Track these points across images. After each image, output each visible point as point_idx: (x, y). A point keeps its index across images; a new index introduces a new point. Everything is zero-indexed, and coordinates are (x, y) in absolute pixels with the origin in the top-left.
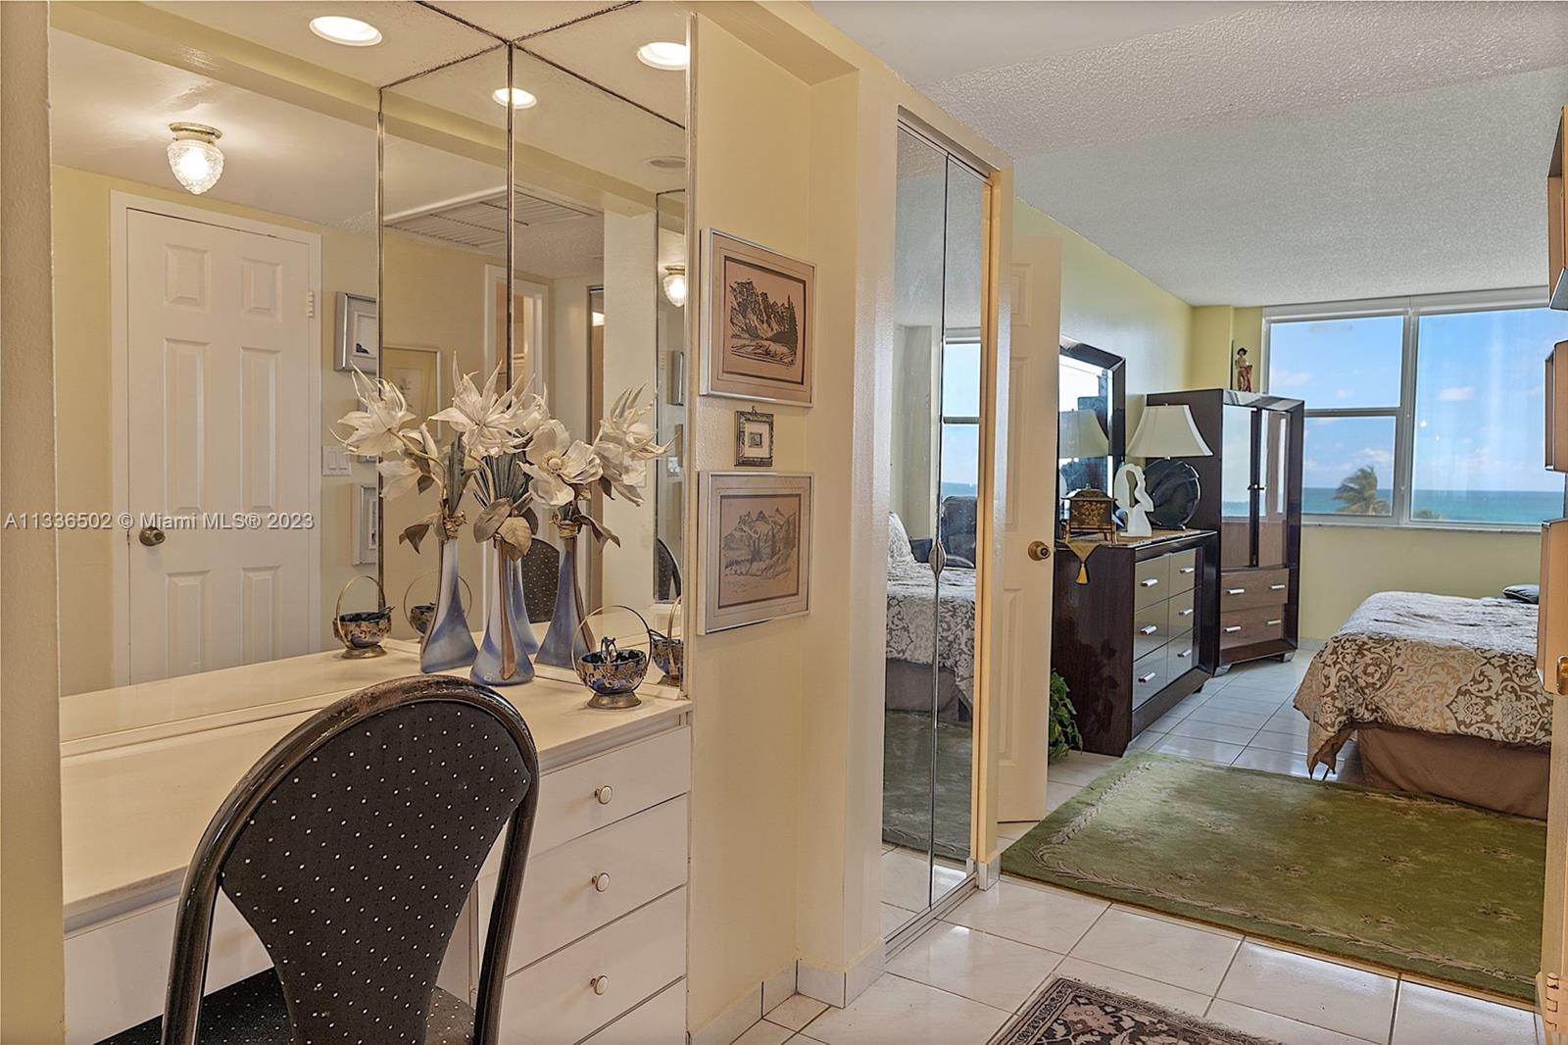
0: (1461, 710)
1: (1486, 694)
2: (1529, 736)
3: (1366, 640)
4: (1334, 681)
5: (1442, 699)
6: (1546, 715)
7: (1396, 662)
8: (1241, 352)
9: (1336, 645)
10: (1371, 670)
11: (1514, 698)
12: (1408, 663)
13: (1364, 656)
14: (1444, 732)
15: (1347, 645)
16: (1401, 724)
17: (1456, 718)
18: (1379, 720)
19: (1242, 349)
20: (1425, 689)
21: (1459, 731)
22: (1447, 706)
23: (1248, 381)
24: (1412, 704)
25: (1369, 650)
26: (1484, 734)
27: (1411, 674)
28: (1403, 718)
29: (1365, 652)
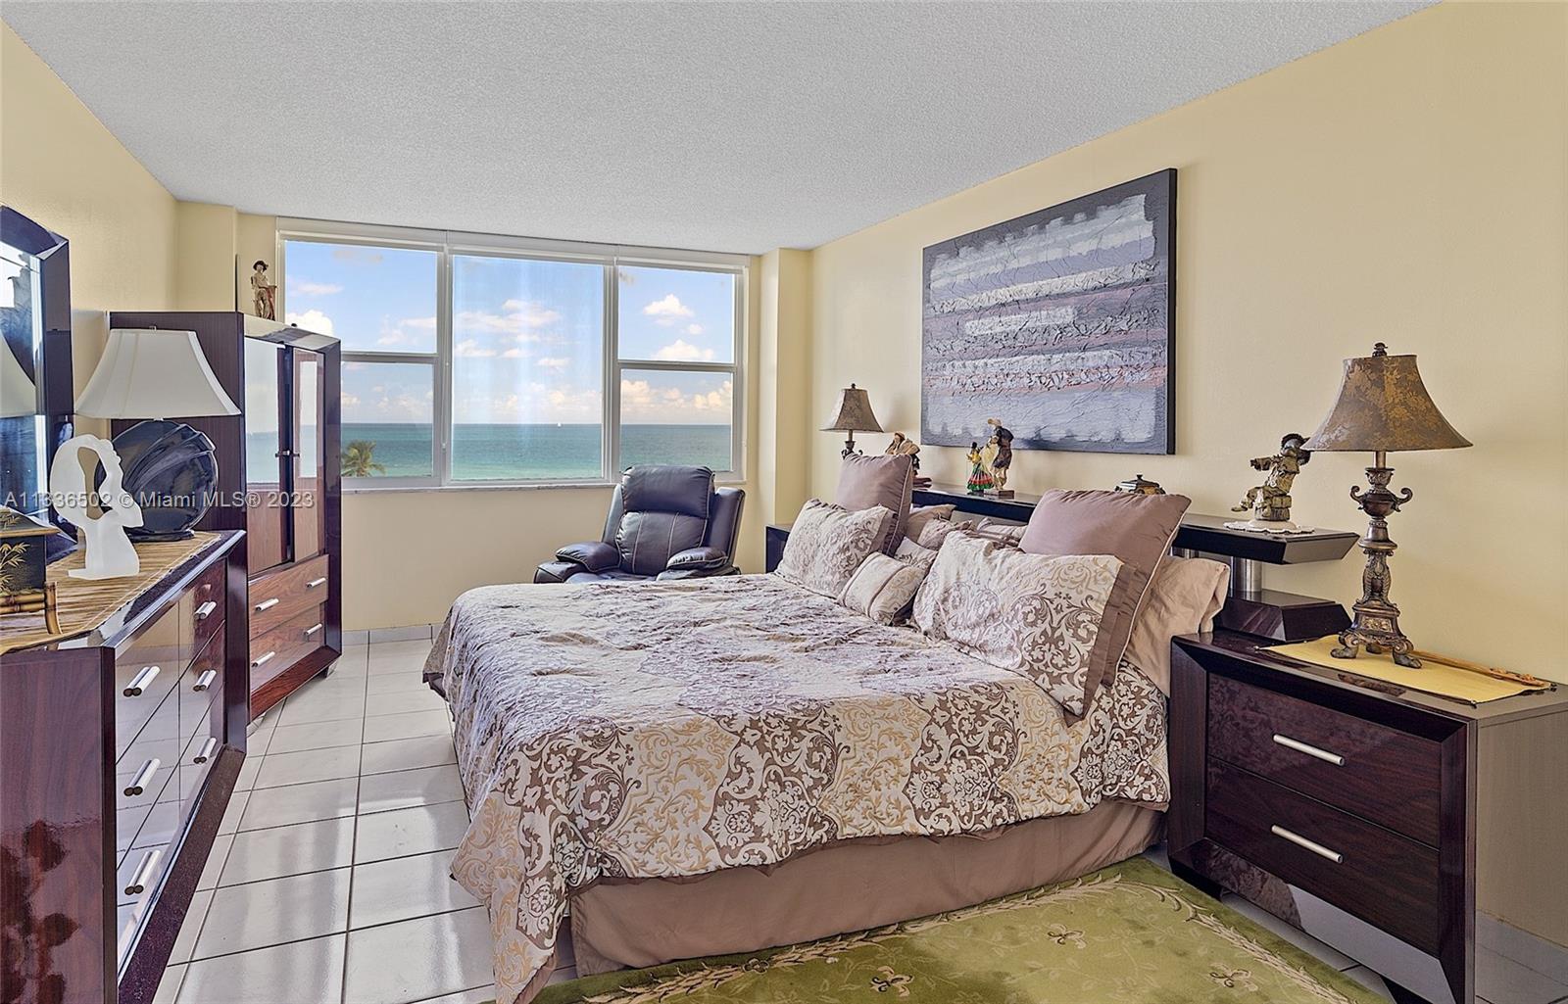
0: (723, 830)
1: (749, 794)
2: (798, 840)
3: (578, 744)
4: (546, 841)
5: (696, 819)
6: (814, 803)
7: (630, 773)
8: (260, 267)
9: (536, 765)
10: (595, 797)
11: (778, 788)
12: (645, 771)
13: (582, 774)
14: (704, 871)
15: (554, 761)
16: (642, 874)
17: (717, 844)
18: (606, 873)
19: (259, 263)
20: (672, 808)
21: (724, 866)
22: (705, 829)
23: (271, 307)
24: (657, 836)
26: (756, 861)
27: (652, 788)
28: (644, 864)
29: (584, 768)
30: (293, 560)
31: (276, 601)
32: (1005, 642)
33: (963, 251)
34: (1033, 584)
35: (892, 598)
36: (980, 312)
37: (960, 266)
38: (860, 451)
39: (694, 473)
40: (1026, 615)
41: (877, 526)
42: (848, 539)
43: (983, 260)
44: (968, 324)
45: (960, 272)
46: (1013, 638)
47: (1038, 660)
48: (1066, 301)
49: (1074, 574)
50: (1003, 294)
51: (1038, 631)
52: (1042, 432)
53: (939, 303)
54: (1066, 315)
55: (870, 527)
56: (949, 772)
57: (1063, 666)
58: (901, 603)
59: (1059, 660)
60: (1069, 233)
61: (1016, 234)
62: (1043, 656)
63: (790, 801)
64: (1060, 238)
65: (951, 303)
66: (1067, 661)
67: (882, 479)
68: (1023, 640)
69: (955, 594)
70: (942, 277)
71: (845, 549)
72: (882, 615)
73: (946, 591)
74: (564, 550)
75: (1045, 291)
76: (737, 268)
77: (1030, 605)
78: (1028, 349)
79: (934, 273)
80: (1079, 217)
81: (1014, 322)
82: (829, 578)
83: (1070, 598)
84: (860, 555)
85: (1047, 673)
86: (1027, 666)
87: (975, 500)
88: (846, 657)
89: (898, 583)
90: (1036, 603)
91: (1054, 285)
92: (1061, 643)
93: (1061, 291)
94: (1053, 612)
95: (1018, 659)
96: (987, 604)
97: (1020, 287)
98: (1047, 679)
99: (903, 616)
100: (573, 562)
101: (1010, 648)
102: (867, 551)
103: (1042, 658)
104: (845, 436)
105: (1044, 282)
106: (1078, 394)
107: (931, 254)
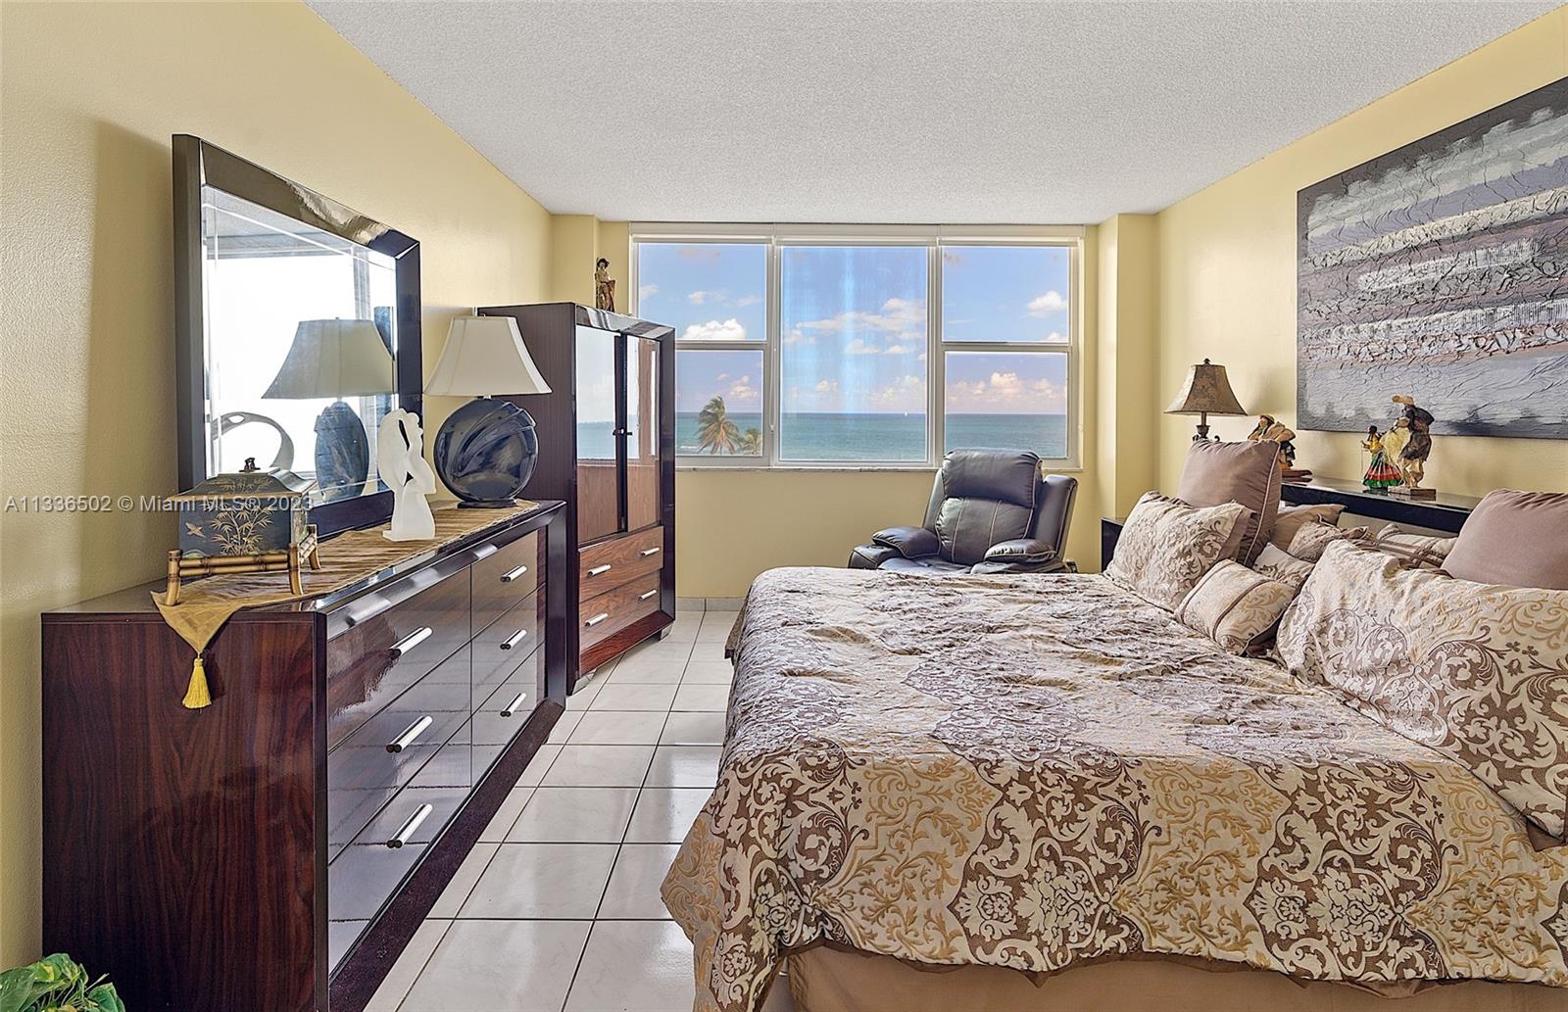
0: (975, 913)
1: (1011, 871)
2: (1083, 945)
3: (796, 773)
4: (745, 889)
5: (939, 892)
6: (1106, 898)
7: (856, 819)
8: (601, 264)
9: (745, 790)
10: (812, 842)
11: (1054, 869)
12: (875, 820)
13: (797, 812)
14: (947, 962)
15: (766, 790)
16: (869, 947)
17: (966, 931)
18: (828, 935)
19: (603, 260)
20: (908, 872)
21: (974, 961)
22: (951, 907)
23: (611, 299)
24: (888, 905)
25: (804, 798)
26: (1018, 963)
27: (883, 843)
28: (873, 936)
29: (800, 804)
30: (626, 530)
31: (609, 567)
32: (1419, 704)
33: (1353, 188)
34: (1467, 625)
35: (1246, 620)
36: (1380, 261)
37: (1350, 206)
38: (1217, 437)
39: (1019, 458)
40: (1454, 671)
41: (1229, 526)
42: (1190, 541)
43: (1384, 194)
44: (1362, 278)
45: (1349, 213)
46: (1431, 699)
47: (1476, 740)
48: (1519, 232)
49: (1541, 617)
50: (1415, 234)
51: (1476, 696)
52: (1480, 412)
53: (1320, 255)
54: (1521, 251)
55: (1219, 528)
56: (1321, 886)
57: (1525, 756)
58: (1260, 627)
59: (1518, 746)
60: (1522, 139)
61: (1435, 154)
62: (1487, 734)
63: (1072, 889)
64: (1507, 148)
65: (1337, 252)
66: (1531, 750)
67: (1238, 470)
68: (1450, 706)
69: (1339, 625)
70: (1323, 223)
71: (1185, 553)
72: (1232, 641)
73: (1325, 619)
74: (880, 533)
75: (1483, 222)
76: (1071, 240)
77: (1462, 655)
78: (1458, 303)
79: (1312, 220)
80: (1539, 115)
81: (1431, 269)
82: (1165, 586)
83: (1536, 653)
84: (1206, 562)
85: (1494, 762)
86: (1457, 746)
87: (1375, 499)
88: (1174, 693)
89: (1255, 602)
90: (1473, 655)
91: (1500, 212)
92: (1518, 720)
93: (1511, 220)
94: (1504, 671)
95: (1442, 733)
96: (1388, 645)
97: (1441, 222)
98: (1494, 771)
99: (1263, 644)
100: (888, 546)
101: (1427, 714)
102: (1215, 557)
103: (1485, 738)
104: (1197, 419)
105: (1481, 211)
106: (1540, 360)
107: (1307, 198)
